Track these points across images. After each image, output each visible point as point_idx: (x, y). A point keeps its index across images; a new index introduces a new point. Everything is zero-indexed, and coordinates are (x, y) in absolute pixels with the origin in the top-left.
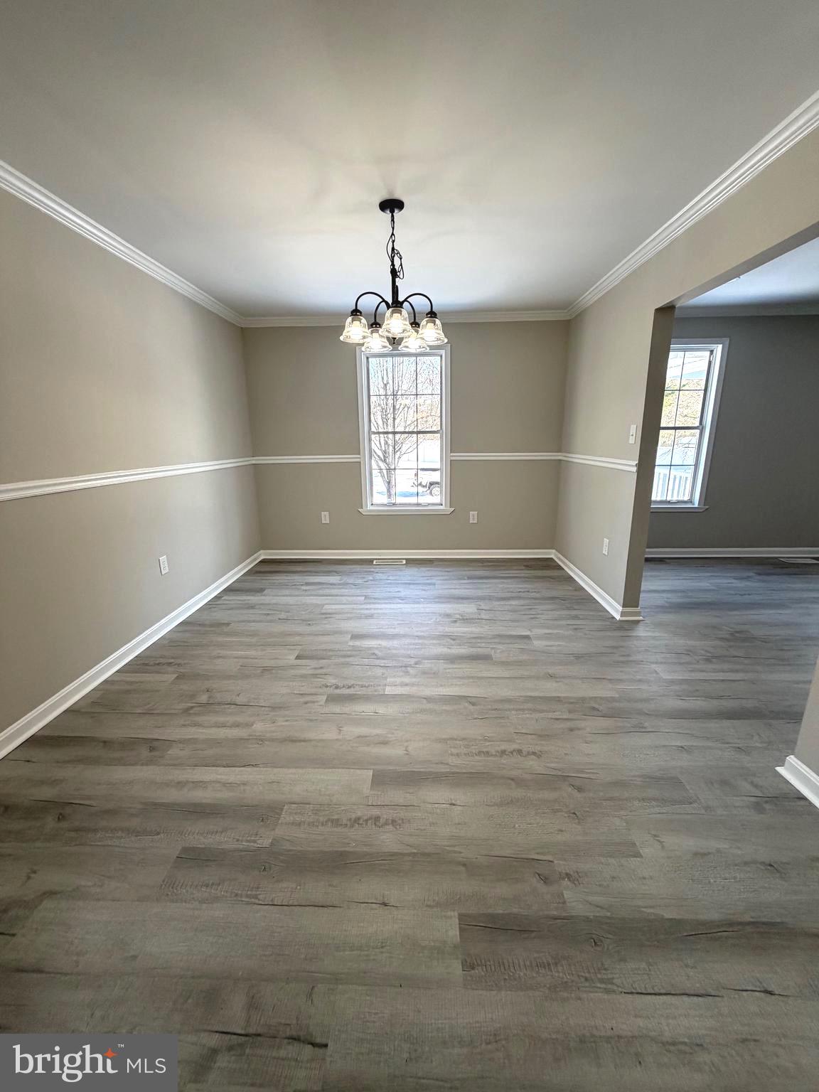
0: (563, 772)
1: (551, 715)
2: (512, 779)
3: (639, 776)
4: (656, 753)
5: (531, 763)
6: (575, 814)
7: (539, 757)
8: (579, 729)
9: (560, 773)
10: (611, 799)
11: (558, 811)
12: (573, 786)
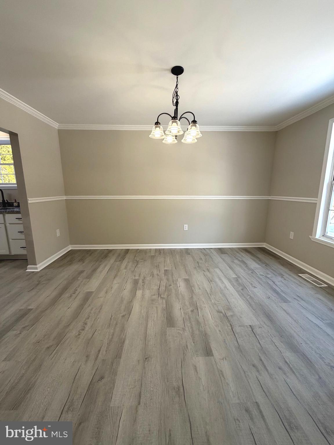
0: (61, 344)
1: (104, 349)
2: (69, 325)
3: (35, 382)
4: (42, 406)
5: (74, 333)
6: (39, 342)
7: (76, 337)
8: (87, 361)
9: (62, 342)
10: (34, 360)
11: (44, 337)
12: (52, 346)
